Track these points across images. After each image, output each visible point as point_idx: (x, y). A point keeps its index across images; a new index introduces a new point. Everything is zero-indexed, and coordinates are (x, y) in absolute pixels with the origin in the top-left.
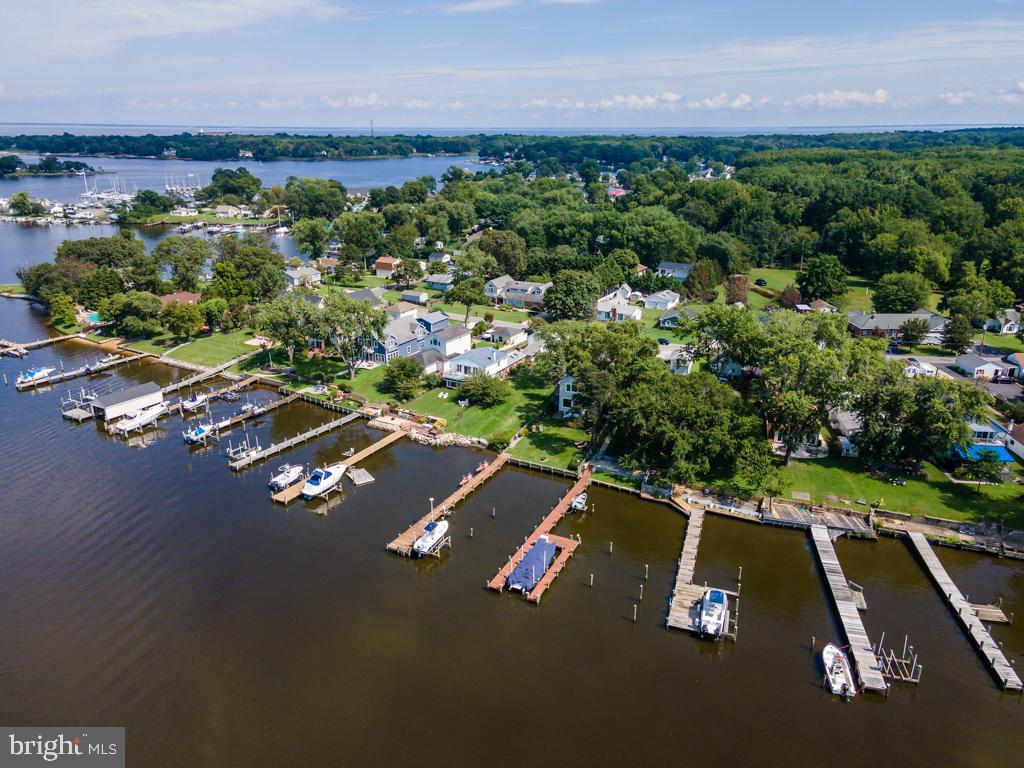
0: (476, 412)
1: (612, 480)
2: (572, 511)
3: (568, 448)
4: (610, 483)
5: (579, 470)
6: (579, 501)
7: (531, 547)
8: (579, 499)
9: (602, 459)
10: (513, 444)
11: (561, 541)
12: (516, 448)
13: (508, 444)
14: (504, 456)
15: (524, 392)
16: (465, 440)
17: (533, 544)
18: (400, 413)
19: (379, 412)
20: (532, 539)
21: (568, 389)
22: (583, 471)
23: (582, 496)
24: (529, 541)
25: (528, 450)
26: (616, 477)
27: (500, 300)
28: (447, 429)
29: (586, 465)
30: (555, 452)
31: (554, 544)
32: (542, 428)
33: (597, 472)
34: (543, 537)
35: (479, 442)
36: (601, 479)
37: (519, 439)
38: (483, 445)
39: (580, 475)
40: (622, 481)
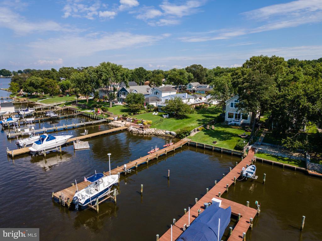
0: (173, 120)
1: (275, 159)
2: (242, 179)
3: (233, 137)
4: (274, 161)
5: (245, 150)
6: (249, 170)
7: (201, 210)
8: (249, 169)
9: (262, 145)
10: (193, 134)
11: (237, 207)
12: (195, 136)
13: (189, 134)
14: (186, 140)
15: (203, 115)
16: (161, 132)
17: (204, 207)
18: (128, 119)
19: (116, 118)
20: (203, 201)
21: (232, 106)
22: (247, 151)
23: (251, 167)
24: (199, 203)
25: (203, 137)
26: (277, 157)
27: (194, 91)
28: (151, 126)
29: (250, 147)
30: (224, 139)
31: (229, 209)
32: (213, 127)
33: (259, 153)
34: (215, 200)
35: (170, 133)
36: (263, 157)
37: (197, 132)
38: (173, 135)
39: (245, 154)
40: (284, 160)
